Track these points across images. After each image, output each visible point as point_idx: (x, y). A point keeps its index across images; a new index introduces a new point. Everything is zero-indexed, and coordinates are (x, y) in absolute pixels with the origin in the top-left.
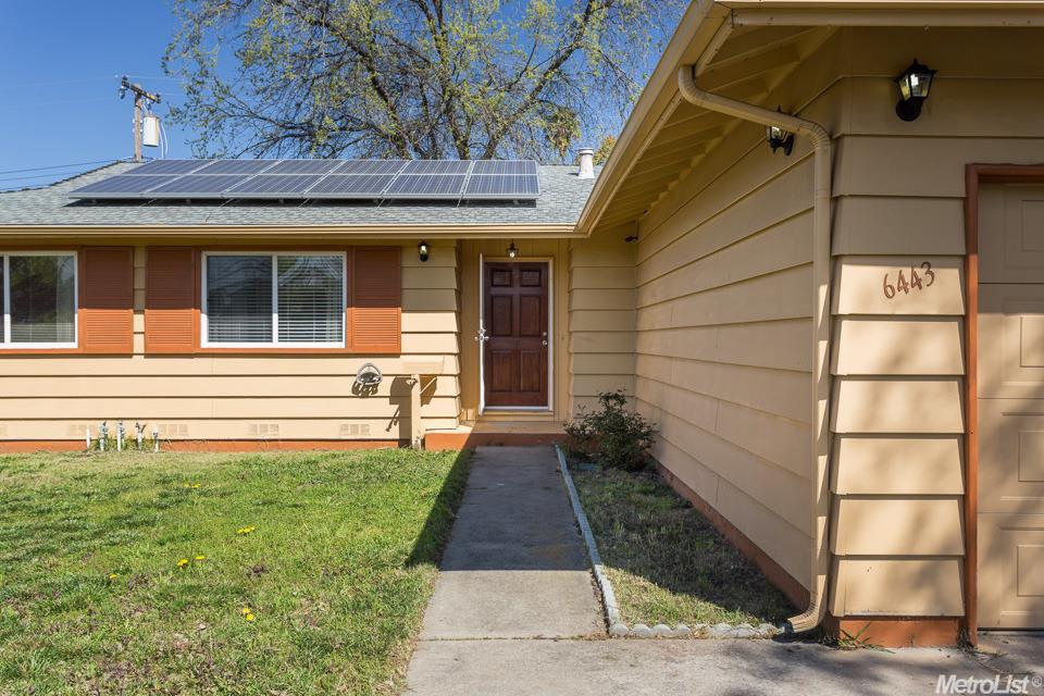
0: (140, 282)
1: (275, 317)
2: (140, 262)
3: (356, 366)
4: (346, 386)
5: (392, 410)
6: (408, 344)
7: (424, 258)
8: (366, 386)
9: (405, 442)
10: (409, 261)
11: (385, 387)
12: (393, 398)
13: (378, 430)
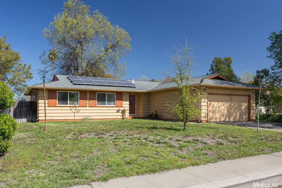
0: (88, 96)
1: (106, 102)
2: (88, 93)
3: (117, 108)
4: (115, 111)
5: (121, 114)
6: (124, 105)
7: (125, 94)
8: (118, 111)
9: (123, 119)
10: (123, 94)
11: (120, 111)
12: (121, 113)
13: (119, 117)
